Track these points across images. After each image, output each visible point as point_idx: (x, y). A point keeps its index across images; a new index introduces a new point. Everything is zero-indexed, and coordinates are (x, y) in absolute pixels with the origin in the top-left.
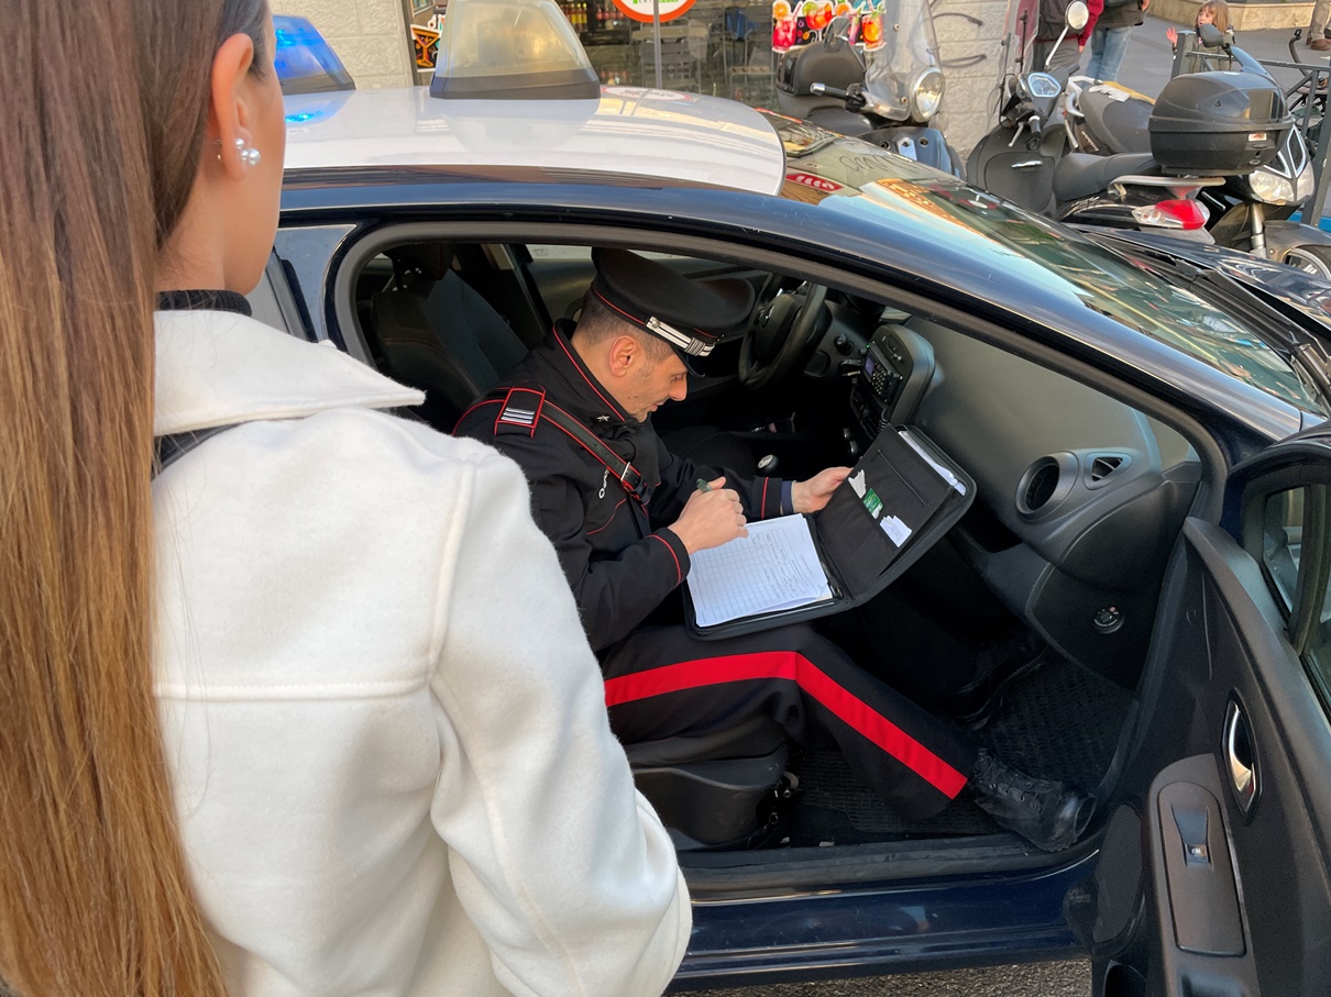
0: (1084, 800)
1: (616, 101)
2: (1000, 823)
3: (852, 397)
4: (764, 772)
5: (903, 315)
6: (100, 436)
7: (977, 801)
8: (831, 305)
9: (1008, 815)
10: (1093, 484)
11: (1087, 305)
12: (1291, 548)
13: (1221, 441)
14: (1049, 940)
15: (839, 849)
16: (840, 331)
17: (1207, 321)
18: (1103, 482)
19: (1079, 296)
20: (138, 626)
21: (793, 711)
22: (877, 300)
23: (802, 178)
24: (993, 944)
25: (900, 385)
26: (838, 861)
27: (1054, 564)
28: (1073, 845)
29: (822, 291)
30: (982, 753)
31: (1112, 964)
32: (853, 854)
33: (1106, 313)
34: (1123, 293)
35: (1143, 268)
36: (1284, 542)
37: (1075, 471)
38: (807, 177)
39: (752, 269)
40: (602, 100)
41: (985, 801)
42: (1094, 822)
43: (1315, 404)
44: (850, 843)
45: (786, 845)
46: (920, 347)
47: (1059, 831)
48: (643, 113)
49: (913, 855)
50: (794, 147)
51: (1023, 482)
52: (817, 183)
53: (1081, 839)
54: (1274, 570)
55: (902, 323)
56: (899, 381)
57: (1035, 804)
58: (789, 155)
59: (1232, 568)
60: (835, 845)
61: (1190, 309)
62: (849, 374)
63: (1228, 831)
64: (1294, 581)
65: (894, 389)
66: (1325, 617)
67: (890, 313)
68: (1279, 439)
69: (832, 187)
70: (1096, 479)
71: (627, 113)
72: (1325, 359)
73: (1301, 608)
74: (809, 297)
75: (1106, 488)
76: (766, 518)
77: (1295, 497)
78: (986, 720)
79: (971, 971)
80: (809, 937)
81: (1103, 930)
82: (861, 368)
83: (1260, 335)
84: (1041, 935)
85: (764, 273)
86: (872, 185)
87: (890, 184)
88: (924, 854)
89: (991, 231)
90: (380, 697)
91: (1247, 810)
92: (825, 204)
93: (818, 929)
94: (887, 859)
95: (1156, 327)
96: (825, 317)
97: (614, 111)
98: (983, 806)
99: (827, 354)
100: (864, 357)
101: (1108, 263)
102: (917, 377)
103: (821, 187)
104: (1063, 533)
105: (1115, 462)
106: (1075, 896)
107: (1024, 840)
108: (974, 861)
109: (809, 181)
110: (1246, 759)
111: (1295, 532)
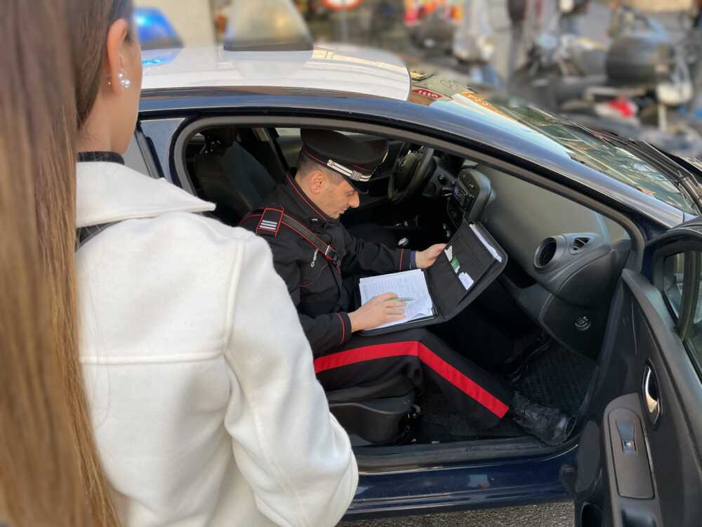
0: (571, 418)
1: (322, 52)
2: (526, 430)
3: (448, 207)
4: (402, 405)
5: (474, 164)
6: (49, 227)
7: (514, 419)
8: (437, 159)
9: (531, 427)
10: (573, 252)
11: (572, 158)
12: (678, 284)
13: (641, 229)
14: (552, 492)
15: (443, 445)
16: (441, 172)
17: (636, 166)
18: (579, 251)
19: (568, 153)
20: (71, 325)
21: (417, 372)
22: (460, 156)
23: (421, 92)
24: (524, 494)
25: (473, 200)
26: (441, 451)
27: (554, 294)
28: (564, 442)
29: (431, 151)
30: (517, 393)
31: (585, 504)
32: (449, 447)
33: (582, 162)
34: (591, 151)
35: (601, 137)
36: (675, 282)
37: (564, 245)
38: (424, 91)
39: (394, 140)
40: (314, 51)
41: (519, 419)
42: (575, 430)
43: (692, 209)
44: (447, 441)
45: (414, 443)
46: (483, 180)
47: (557, 434)
48: (337, 58)
49: (481, 447)
50: (417, 75)
51: (538, 250)
52: (429, 94)
53: (569, 438)
54: (670, 296)
55: (474, 168)
56: (472, 199)
57: (544, 421)
58: (413, 79)
59: (647, 296)
60: (440, 442)
61: (626, 159)
62: (446, 195)
63: (645, 434)
64: (679, 302)
65: (470, 202)
66: (696, 321)
67: (467, 163)
68: (672, 227)
69: (436, 96)
70: (575, 249)
71: (328, 58)
72: (697, 185)
73: (683, 315)
74: (424, 153)
75: (580, 255)
76: (402, 271)
77: (680, 258)
78: (518, 377)
79: (512, 508)
80: (427, 491)
81: (580, 486)
82: (453, 192)
83: (663, 173)
84: (547, 489)
85: (401, 142)
86: (458, 95)
87: (468, 94)
88: (486, 447)
89: (519, 119)
90: (198, 361)
91: (655, 422)
92: (433, 105)
93: (431, 487)
94: (467, 450)
95: (607, 169)
96: (433, 165)
97: (322, 57)
98: (518, 422)
99: (434, 185)
100: (453, 186)
101: (583, 135)
102: (481, 196)
103: (431, 96)
104: (559, 278)
105: (586, 240)
106: (566, 469)
107: (539, 439)
108: (512, 451)
109: (425, 93)
110: (654, 396)
111: (680, 276)
